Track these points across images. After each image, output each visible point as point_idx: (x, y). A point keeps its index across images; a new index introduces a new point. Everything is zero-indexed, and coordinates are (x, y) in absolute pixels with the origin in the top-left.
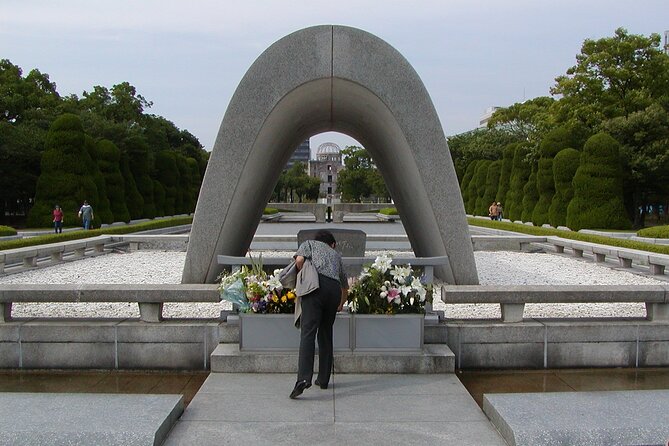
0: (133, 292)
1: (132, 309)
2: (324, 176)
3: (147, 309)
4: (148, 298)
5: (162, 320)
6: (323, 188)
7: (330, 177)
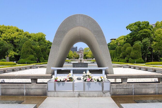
0: (30, 76)
1: (29, 81)
2: (80, 54)
3: (33, 81)
4: (33, 78)
5: (37, 83)
6: (80, 57)
7: (81, 55)
